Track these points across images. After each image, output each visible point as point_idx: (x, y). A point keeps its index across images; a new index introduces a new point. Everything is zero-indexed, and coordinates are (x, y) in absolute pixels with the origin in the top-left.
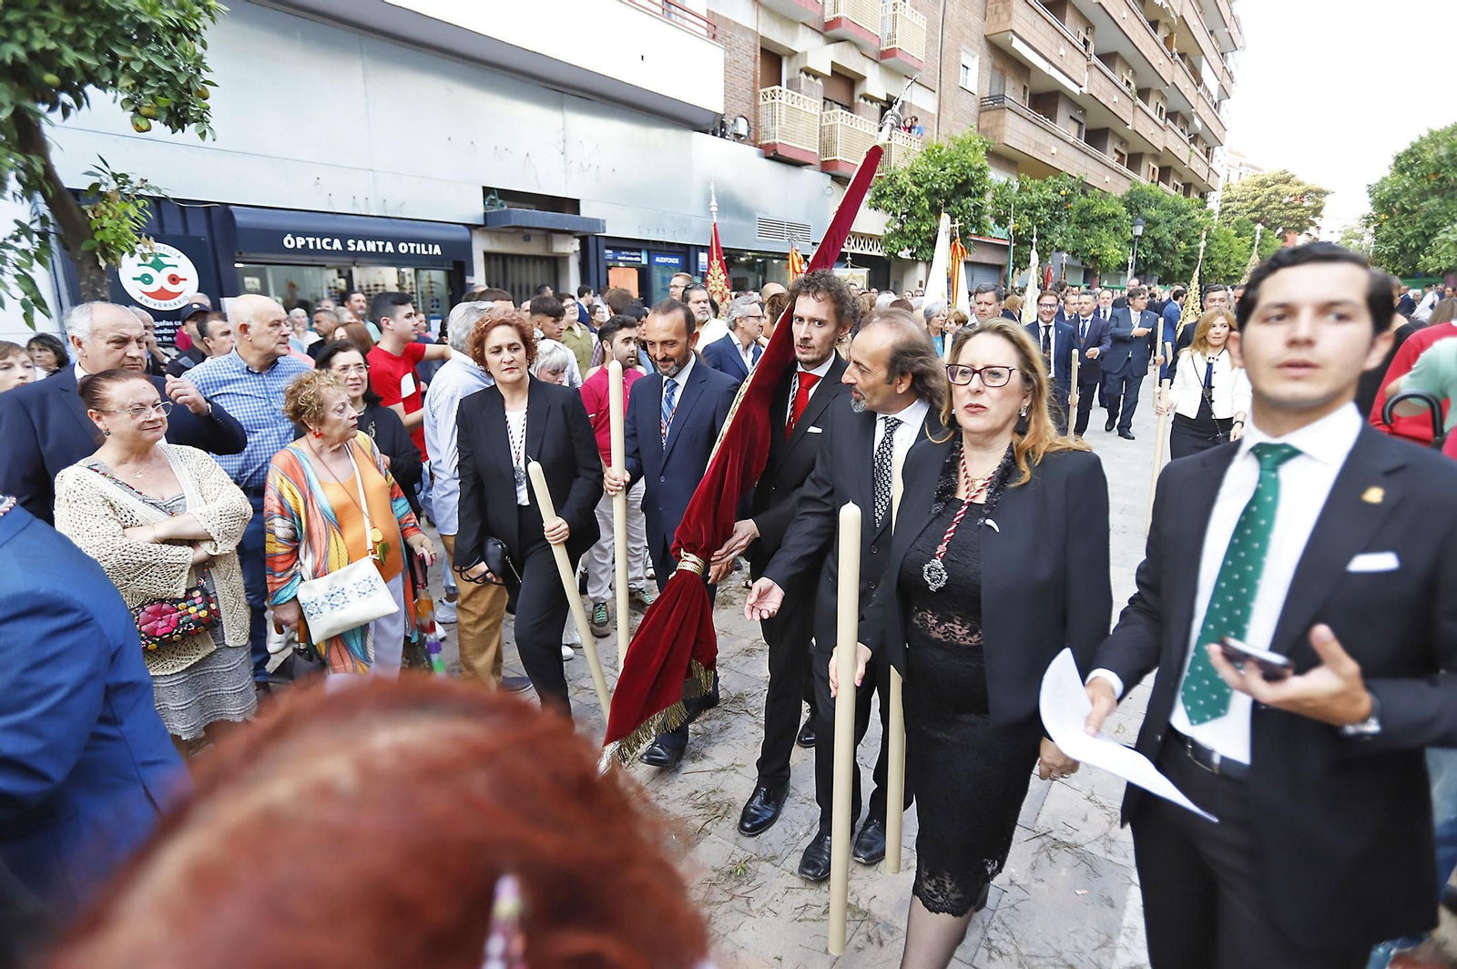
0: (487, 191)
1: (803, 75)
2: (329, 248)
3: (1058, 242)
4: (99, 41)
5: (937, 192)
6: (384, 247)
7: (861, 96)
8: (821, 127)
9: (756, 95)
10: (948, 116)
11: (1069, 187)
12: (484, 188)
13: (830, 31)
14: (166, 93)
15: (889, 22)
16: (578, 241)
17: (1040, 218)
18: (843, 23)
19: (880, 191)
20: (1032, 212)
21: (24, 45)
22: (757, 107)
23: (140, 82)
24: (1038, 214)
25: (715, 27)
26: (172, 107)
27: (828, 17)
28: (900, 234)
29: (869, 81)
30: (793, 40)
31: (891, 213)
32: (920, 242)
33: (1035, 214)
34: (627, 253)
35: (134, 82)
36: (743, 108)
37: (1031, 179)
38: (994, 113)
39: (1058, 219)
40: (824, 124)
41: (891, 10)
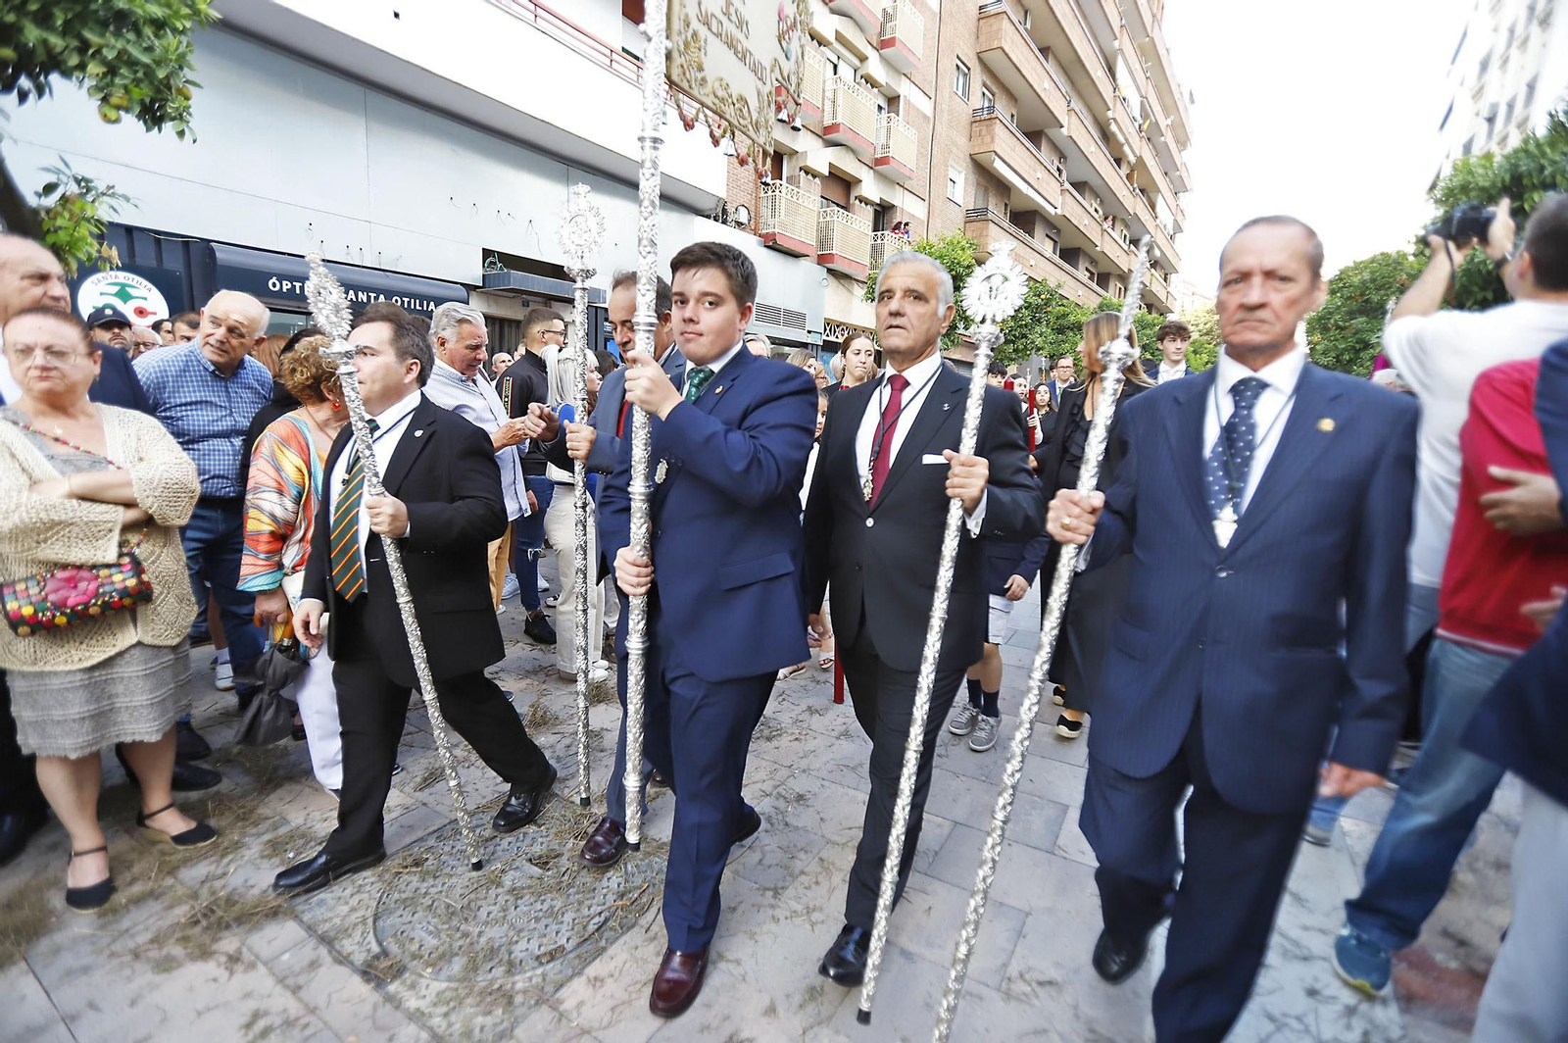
0: (487, 253)
1: (802, 173)
3: (1039, 341)
4: (66, 23)
8: (818, 222)
9: (758, 188)
10: (936, 224)
11: (1048, 291)
12: (484, 249)
13: (828, 136)
14: (141, 85)
15: (884, 132)
17: (1021, 319)
18: (841, 129)
22: (758, 198)
23: (112, 70)
24: (1020, 315)
27: (828, 122)
29: (864, 184)
30: (794, 140)
35: (105, 70)
36: (746, 199)
38: (978, 224)
39: (1039, 321)
40: (821, 220)
41: (884, 123)
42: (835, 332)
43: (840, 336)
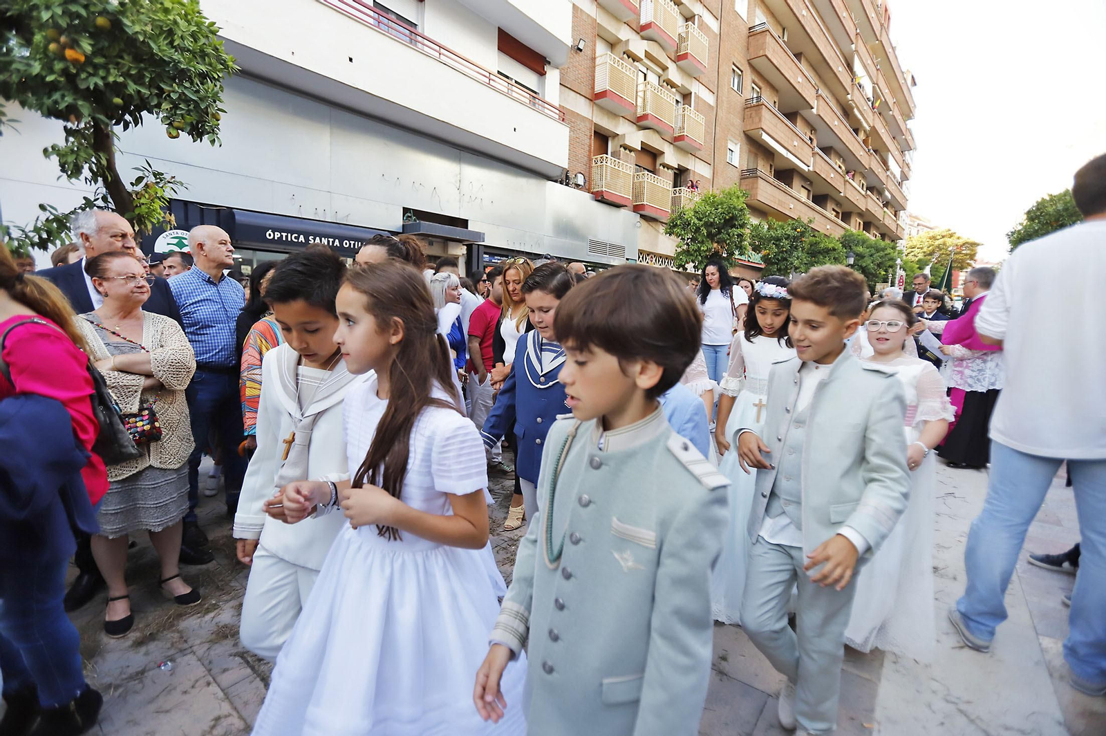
0: (406, 210)
1: (622, 149)
2: (296, 241)
3: (796, 263)
5: (712, 224)
6: (333, 242)
7: (661, 165)
8: (633, 183)
9: (590, 160)
10: (720, 181)
11: (802, 226)
12: (404, 208)
13: (640, 122)
14: (191, 114)
15: (680, 118)
16: (465, 247)
17: (783, 247)
18: (649, 117)
19: (673, 223)
20: (778, 243)
21: (103, 78)
22: (590, 167)
23: (176, 107)
24: (782, 244)
25: (564, 115)
26: (194, 122)
27: (640, 112)
28: (687, 252)
29: (666, 154)
30: (616, 127)
31: (680, 238)
32: (700, 258)
33: (779, 244)
34: (499, 258)
35: (171, 106)
36: (581, 168)
37: (776, 221)
38: (751, 180)
39: (796, 248)
40: (636, 180)
41: (681, 111)
42: (646, 259)
43: (650, 262)
